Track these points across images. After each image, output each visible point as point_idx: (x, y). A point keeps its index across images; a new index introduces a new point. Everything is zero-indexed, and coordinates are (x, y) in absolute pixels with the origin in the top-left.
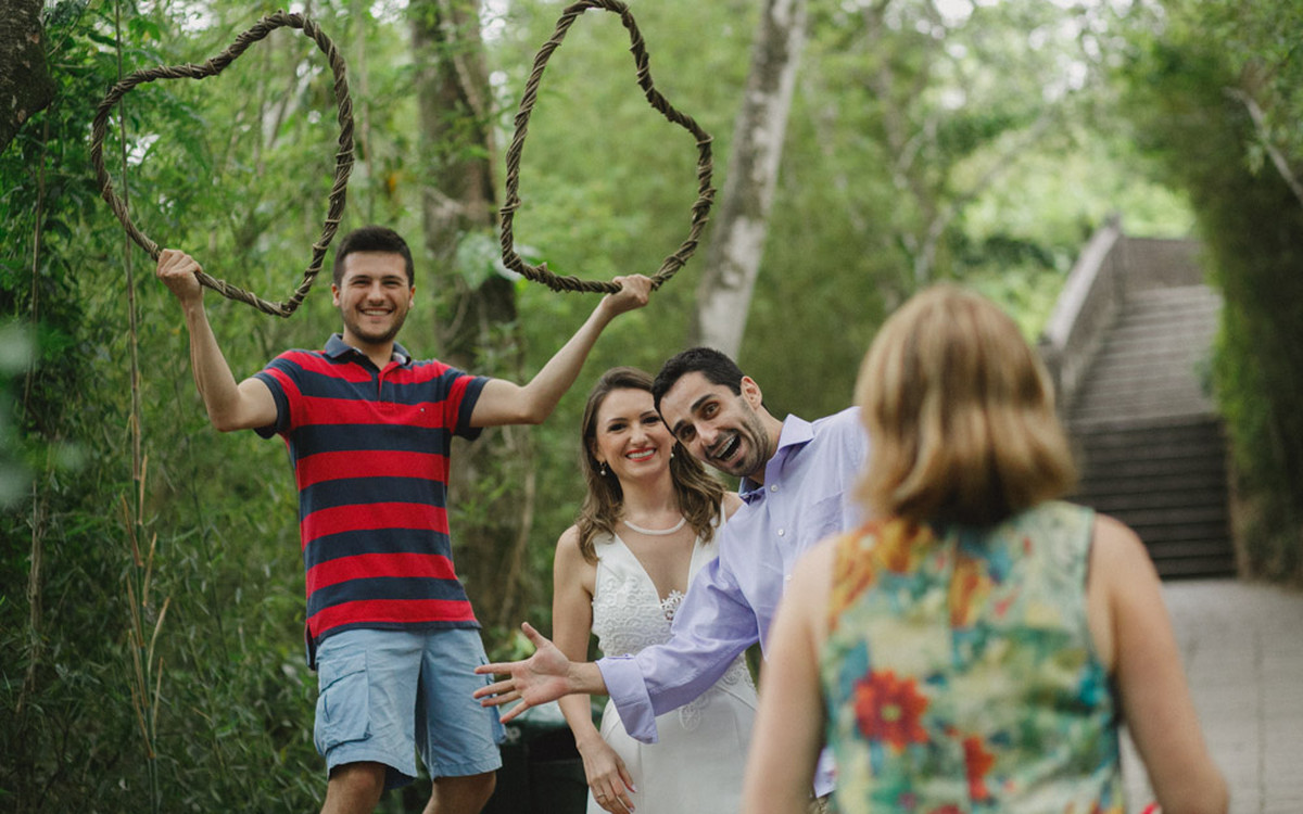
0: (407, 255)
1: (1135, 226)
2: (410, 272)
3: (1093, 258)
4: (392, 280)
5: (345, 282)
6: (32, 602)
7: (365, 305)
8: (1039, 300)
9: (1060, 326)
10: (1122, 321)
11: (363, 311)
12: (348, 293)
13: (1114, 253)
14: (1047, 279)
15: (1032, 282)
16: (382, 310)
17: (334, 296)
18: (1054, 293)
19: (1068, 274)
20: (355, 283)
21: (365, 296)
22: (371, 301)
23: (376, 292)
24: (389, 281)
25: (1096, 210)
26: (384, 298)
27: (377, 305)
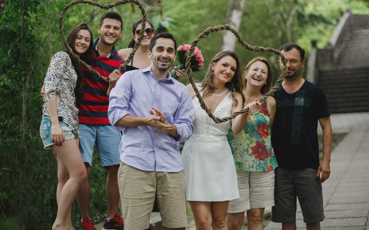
0: (122, 22)
1: (355, 12)
2: (122, 26)
3: (343, 21)
4: (117, 28)
5: (103, 26)
6: (23, 117)
7: (108, 34)
8: (327, 33)
9: (333, 40)
10: (351, 39)
11: (107, 36)
12: (103, 30)
13: (349, 19)
14: (330, 27)
15: (326, 28)
16: (112, 36)
17: (99, 30)
18: (332, 31)
19: (336, 25)
20: (106, 27)
21: (108, 31)
22: (110, 33)
23: (111, 30)
24: (116, 28)
25: (344, 7)
26: (114, 32)
27: (111, 34)
